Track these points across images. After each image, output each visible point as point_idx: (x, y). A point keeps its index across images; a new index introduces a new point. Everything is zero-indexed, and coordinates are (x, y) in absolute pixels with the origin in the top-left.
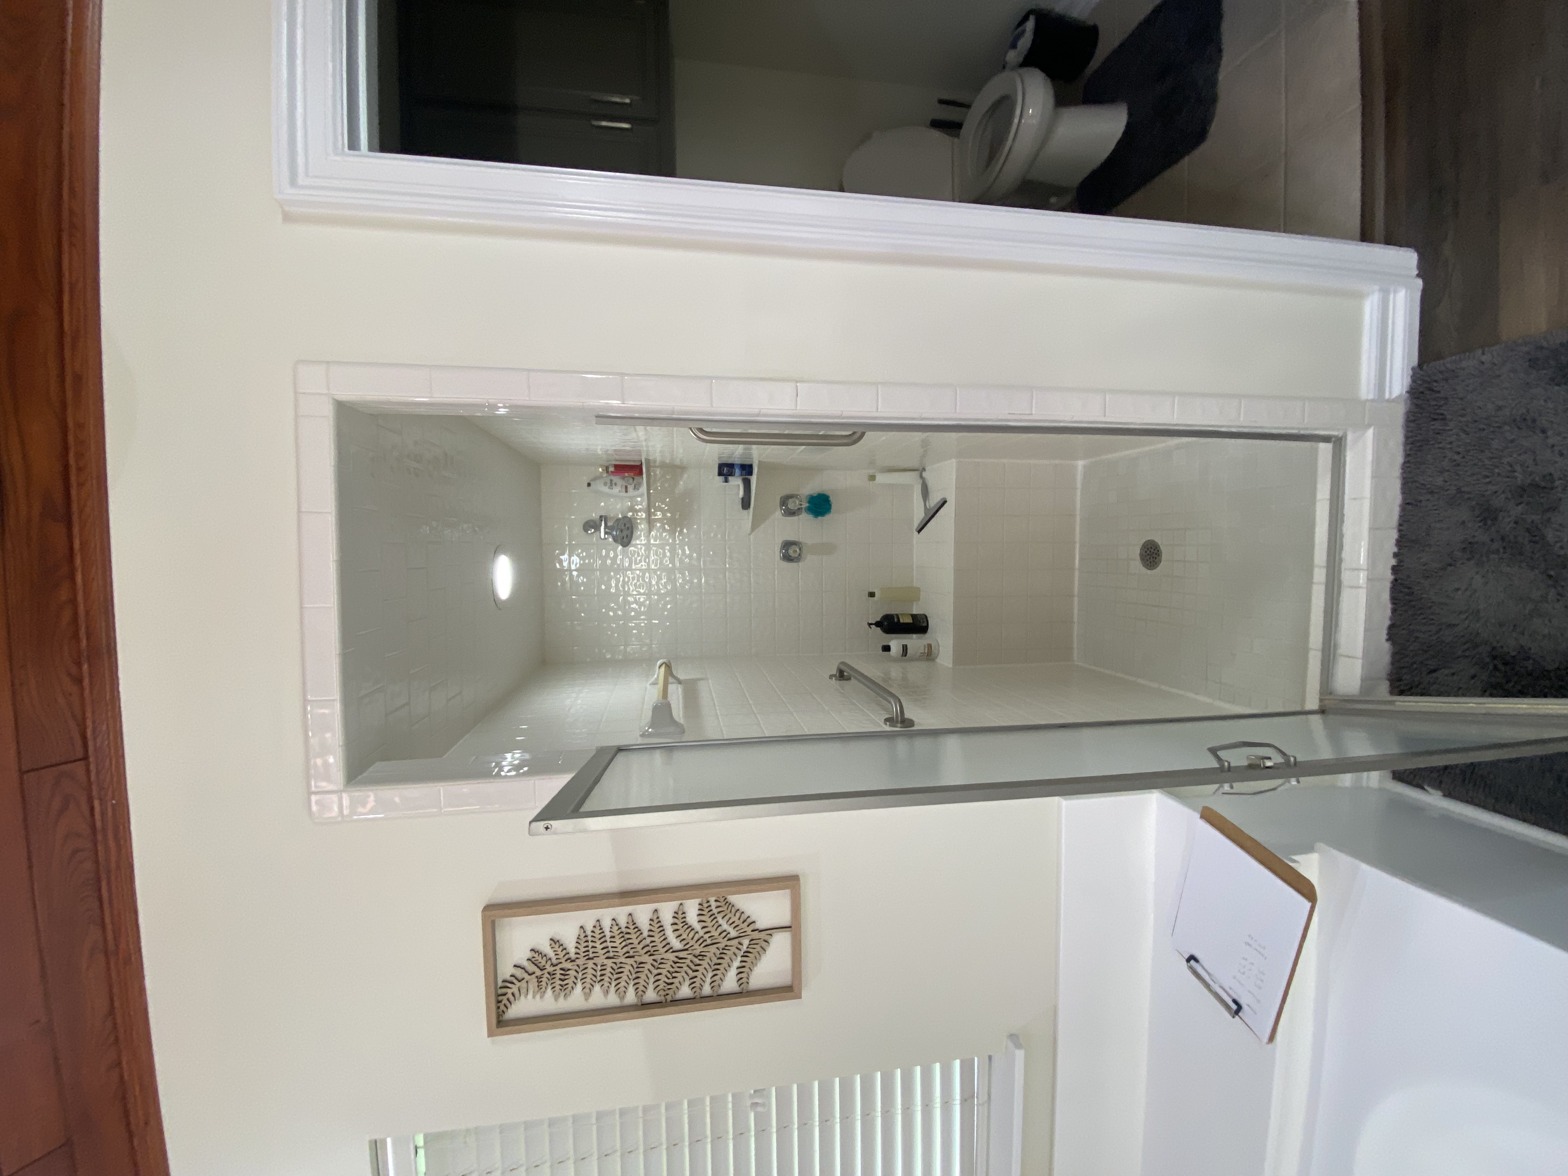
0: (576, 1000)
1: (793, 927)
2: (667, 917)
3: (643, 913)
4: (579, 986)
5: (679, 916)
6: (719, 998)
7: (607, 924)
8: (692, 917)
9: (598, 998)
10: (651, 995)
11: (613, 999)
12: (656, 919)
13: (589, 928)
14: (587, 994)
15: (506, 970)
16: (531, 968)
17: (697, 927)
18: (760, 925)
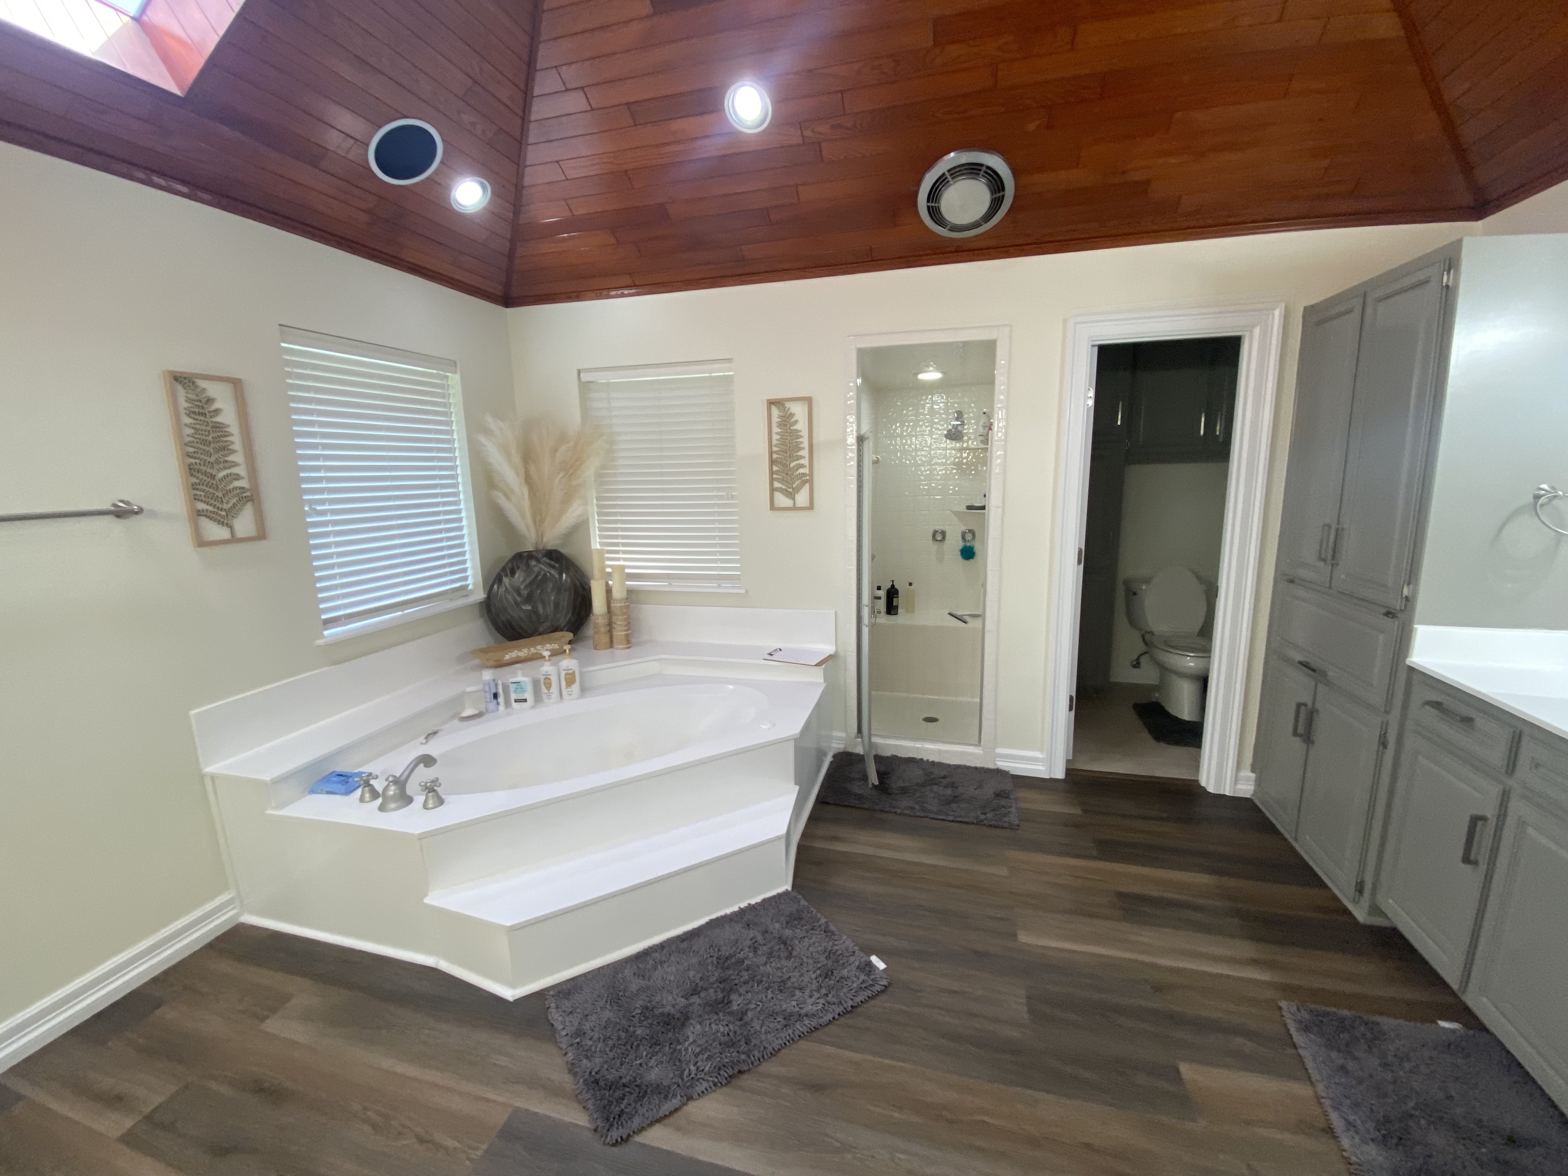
0: (776, 429)
1: (794, 508)
2: (801, 462)
3: (805, 453)
4: (780, 430)
5: (802, 466)
6: (772, 480)
7: (801, 440)
8: (801, 471)
9: (775, 437)
10: (775, 456)
11: (774, 442)
12: (802, 457)
13: (800, 434)
14: (777, 433)
15: (787, 405)
16: (788, 413)
17: (798, 472)
18: (796, 495)
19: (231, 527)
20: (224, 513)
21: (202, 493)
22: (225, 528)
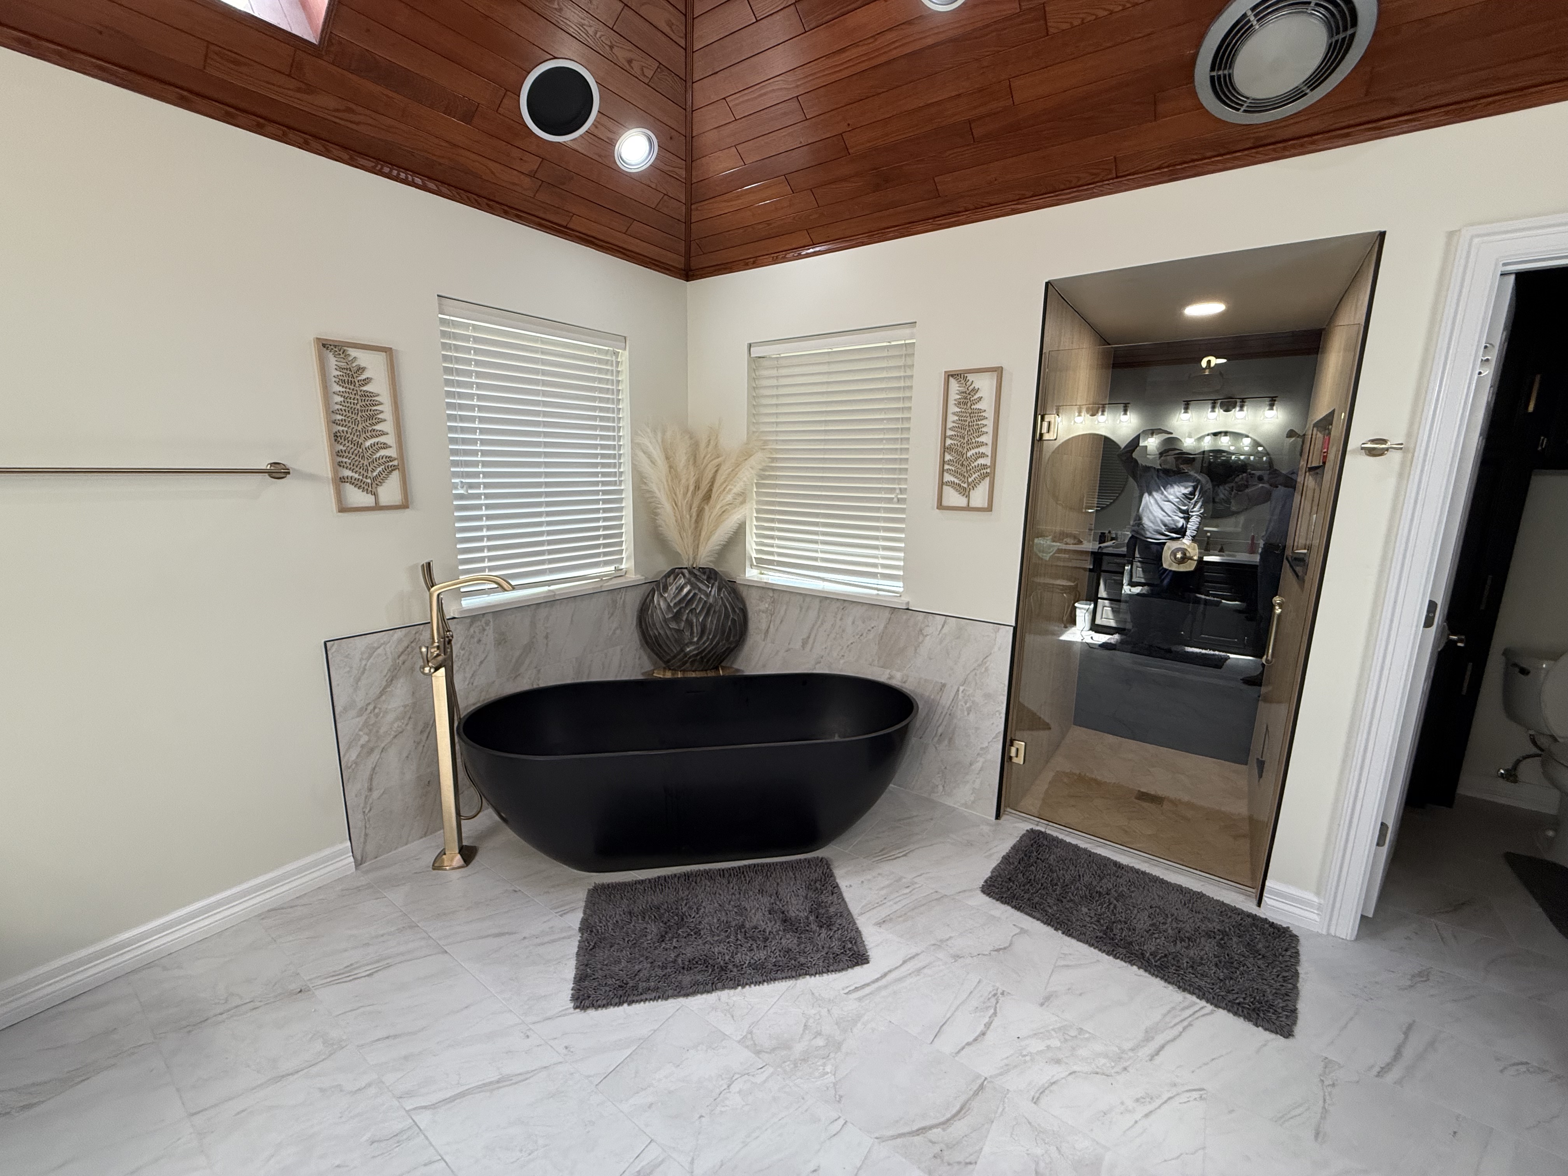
1: (968, 509)
2: (982, 450)
3: (988, 438)
5: (983, 455)
6: (942, 471)
7: (984, 422)
8: (981, 461)
9: (951, 418)
10: (949, 442)
11: (950, 425)
12: (983, 444)
13: (984, 414)
14: (954, 414)
15: (970, 377)
16: (971, 388)
17: (976, 463)
19: (375, 494)
20: (369, 481)
21: (347, 460)
22: (370, 495)
